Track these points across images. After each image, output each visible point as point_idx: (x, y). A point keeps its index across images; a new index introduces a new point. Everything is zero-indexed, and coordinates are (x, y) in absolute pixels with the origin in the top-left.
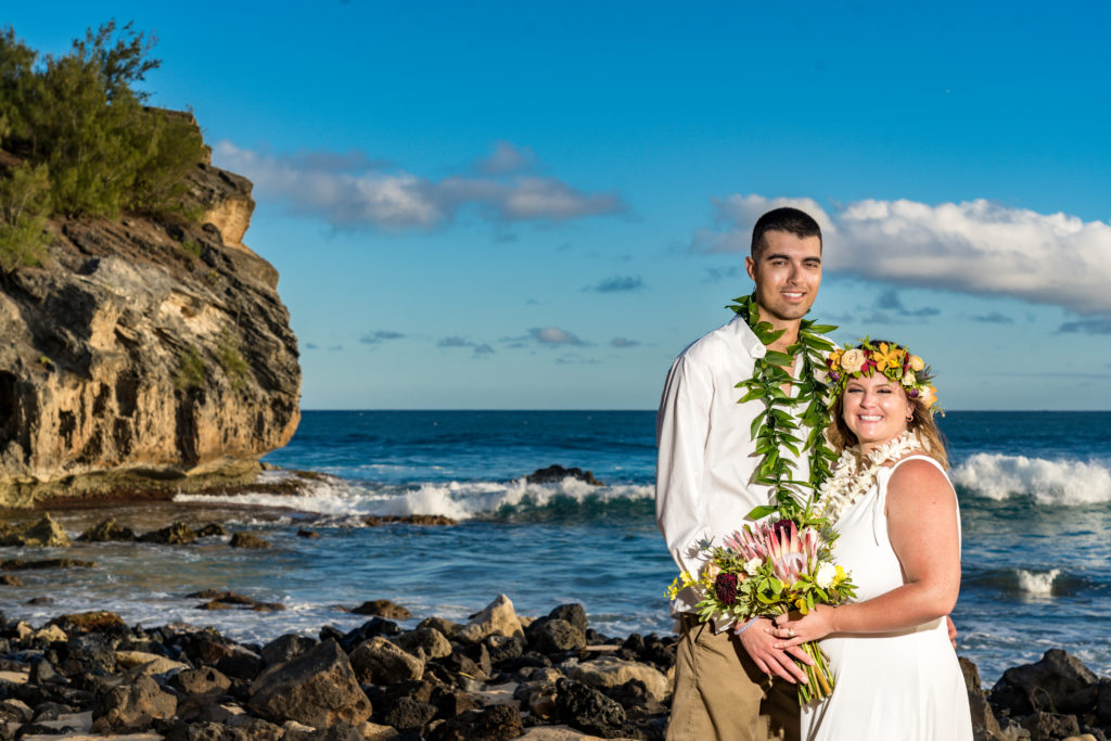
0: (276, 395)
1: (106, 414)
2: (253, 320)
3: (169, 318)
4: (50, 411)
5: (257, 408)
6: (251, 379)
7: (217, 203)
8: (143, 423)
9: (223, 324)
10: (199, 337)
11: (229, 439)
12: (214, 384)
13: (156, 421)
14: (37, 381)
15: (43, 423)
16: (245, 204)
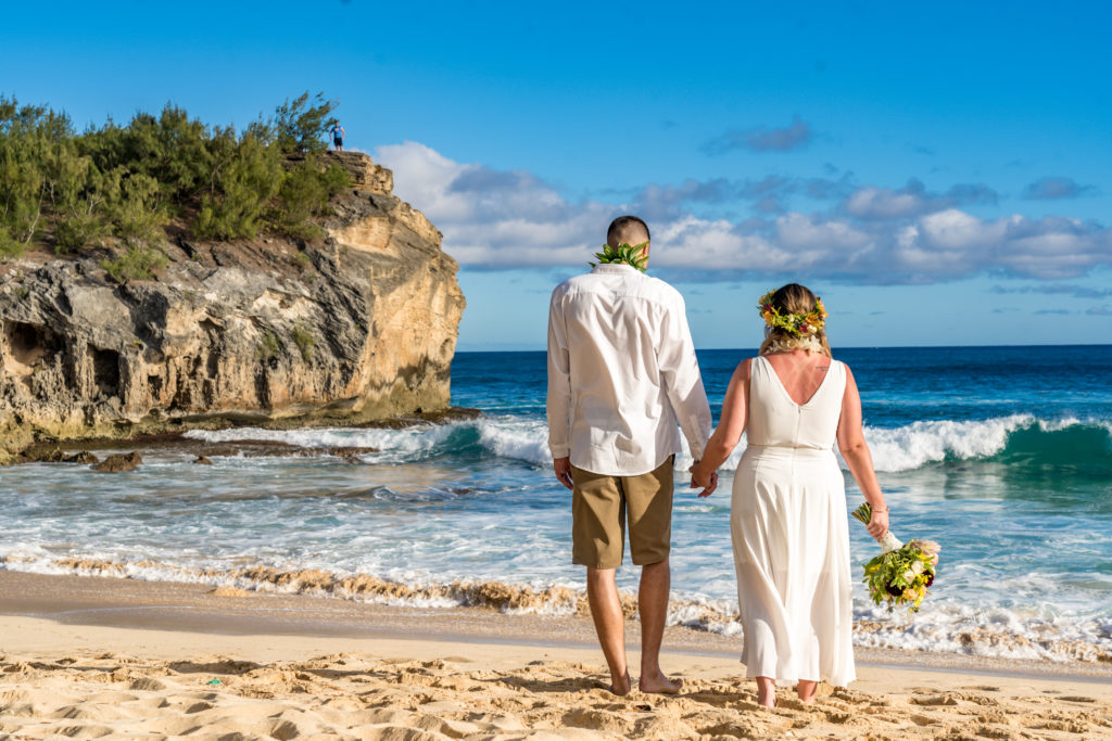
0: (343, 361)
1: (198, 376)
2: (335, 308)
3: (264, 307)
4: (139, 376)
5: (327, 371)
6: (326, 351)
7: (356, 220)
8: (222, 382)
9: (312, 311)
10: (291, 321)
11: (296, 392)
12: (287, 355)
13: (231, 381)
14: (130, 356)
15: (133, 384)
16: (387, 219)
